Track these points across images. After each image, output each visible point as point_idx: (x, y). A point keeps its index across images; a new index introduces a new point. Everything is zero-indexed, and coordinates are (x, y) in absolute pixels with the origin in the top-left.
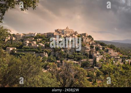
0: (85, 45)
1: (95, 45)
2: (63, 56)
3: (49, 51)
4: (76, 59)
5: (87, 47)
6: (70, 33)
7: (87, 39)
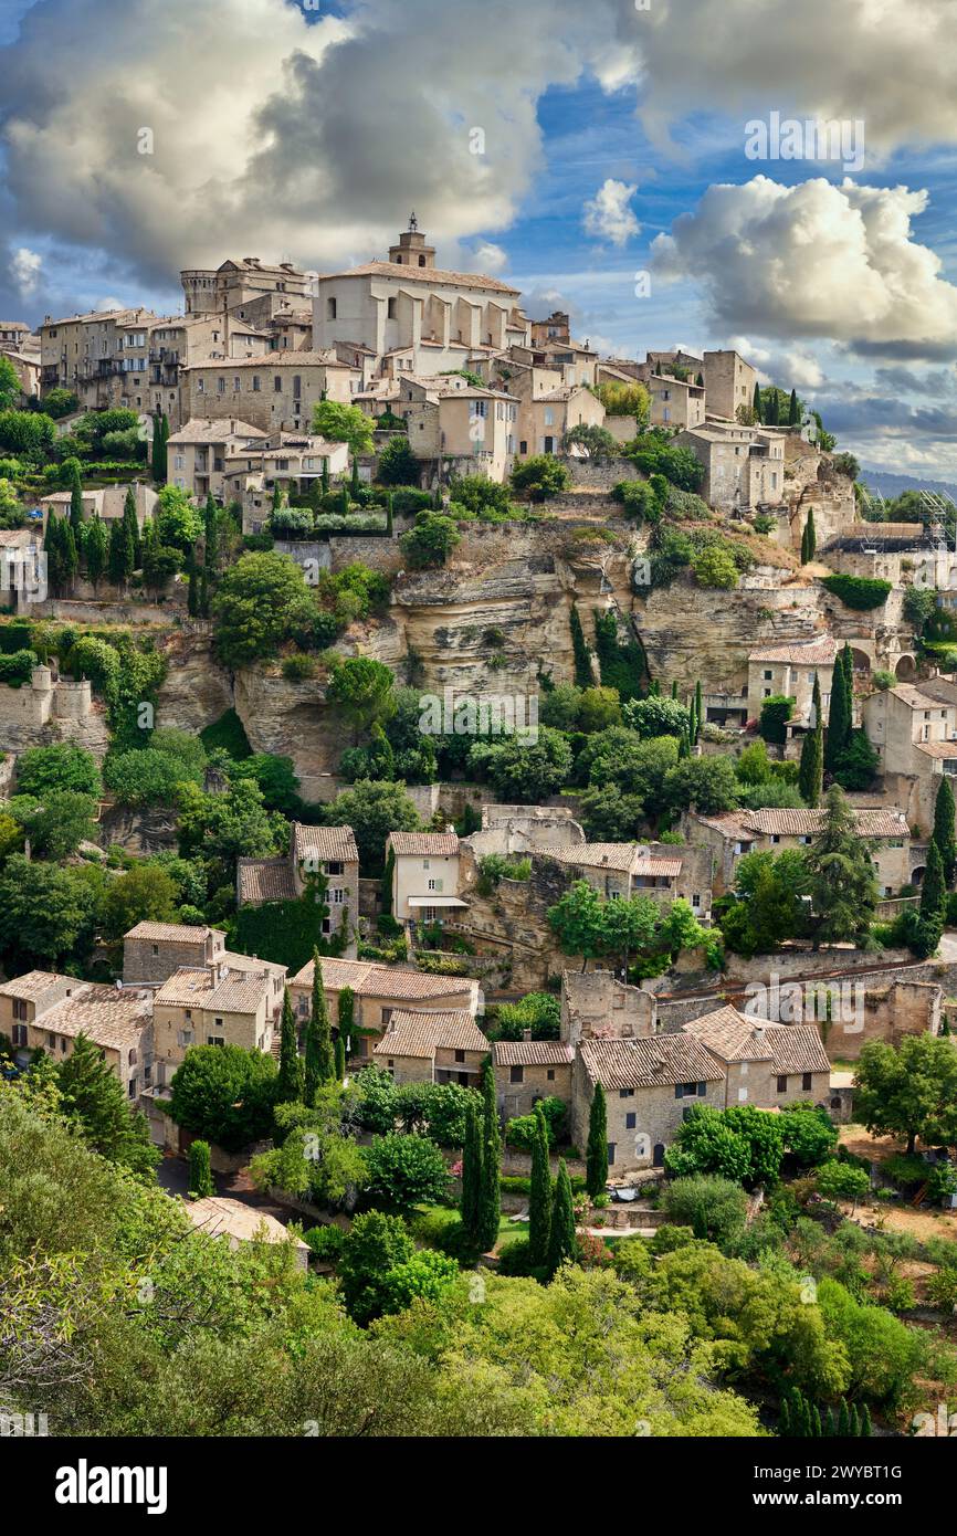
0: (741, 564)
1: (894, 560)
2: (375, 748)
3: (117, 641)
4: (627, 806)
5: (783, 600)
6: (460, 339)
7: (760, 451)
